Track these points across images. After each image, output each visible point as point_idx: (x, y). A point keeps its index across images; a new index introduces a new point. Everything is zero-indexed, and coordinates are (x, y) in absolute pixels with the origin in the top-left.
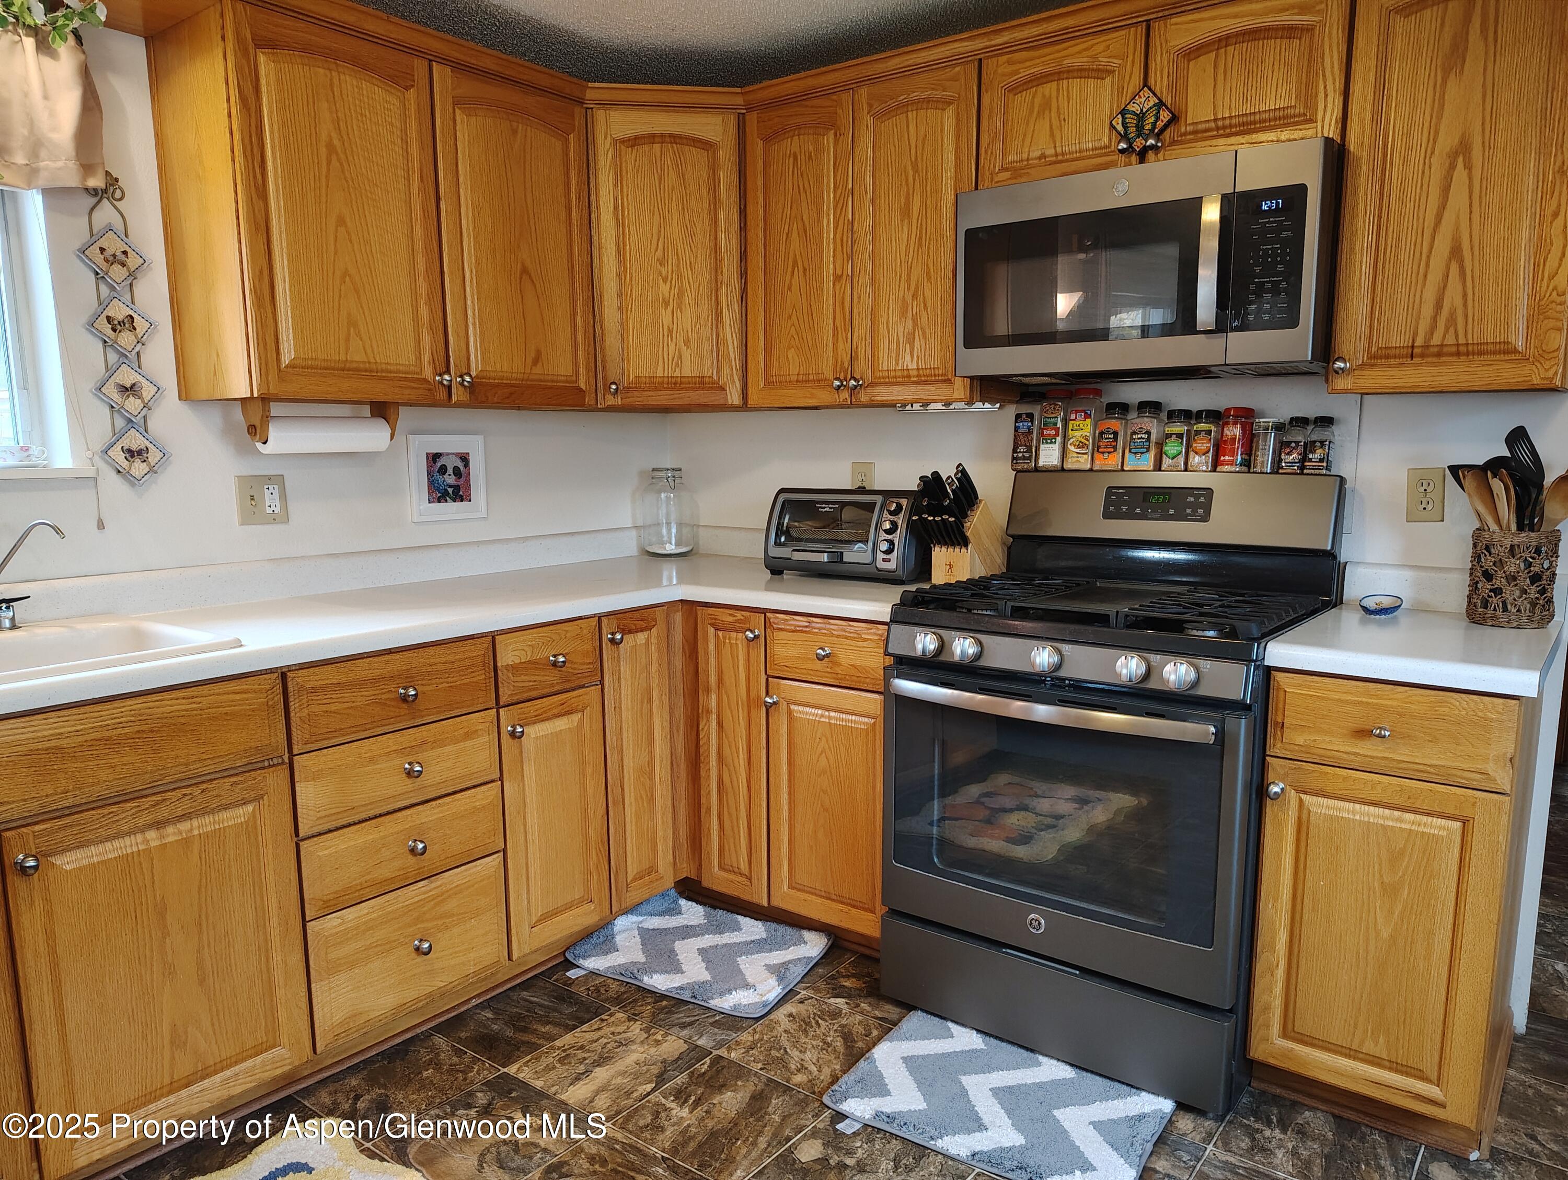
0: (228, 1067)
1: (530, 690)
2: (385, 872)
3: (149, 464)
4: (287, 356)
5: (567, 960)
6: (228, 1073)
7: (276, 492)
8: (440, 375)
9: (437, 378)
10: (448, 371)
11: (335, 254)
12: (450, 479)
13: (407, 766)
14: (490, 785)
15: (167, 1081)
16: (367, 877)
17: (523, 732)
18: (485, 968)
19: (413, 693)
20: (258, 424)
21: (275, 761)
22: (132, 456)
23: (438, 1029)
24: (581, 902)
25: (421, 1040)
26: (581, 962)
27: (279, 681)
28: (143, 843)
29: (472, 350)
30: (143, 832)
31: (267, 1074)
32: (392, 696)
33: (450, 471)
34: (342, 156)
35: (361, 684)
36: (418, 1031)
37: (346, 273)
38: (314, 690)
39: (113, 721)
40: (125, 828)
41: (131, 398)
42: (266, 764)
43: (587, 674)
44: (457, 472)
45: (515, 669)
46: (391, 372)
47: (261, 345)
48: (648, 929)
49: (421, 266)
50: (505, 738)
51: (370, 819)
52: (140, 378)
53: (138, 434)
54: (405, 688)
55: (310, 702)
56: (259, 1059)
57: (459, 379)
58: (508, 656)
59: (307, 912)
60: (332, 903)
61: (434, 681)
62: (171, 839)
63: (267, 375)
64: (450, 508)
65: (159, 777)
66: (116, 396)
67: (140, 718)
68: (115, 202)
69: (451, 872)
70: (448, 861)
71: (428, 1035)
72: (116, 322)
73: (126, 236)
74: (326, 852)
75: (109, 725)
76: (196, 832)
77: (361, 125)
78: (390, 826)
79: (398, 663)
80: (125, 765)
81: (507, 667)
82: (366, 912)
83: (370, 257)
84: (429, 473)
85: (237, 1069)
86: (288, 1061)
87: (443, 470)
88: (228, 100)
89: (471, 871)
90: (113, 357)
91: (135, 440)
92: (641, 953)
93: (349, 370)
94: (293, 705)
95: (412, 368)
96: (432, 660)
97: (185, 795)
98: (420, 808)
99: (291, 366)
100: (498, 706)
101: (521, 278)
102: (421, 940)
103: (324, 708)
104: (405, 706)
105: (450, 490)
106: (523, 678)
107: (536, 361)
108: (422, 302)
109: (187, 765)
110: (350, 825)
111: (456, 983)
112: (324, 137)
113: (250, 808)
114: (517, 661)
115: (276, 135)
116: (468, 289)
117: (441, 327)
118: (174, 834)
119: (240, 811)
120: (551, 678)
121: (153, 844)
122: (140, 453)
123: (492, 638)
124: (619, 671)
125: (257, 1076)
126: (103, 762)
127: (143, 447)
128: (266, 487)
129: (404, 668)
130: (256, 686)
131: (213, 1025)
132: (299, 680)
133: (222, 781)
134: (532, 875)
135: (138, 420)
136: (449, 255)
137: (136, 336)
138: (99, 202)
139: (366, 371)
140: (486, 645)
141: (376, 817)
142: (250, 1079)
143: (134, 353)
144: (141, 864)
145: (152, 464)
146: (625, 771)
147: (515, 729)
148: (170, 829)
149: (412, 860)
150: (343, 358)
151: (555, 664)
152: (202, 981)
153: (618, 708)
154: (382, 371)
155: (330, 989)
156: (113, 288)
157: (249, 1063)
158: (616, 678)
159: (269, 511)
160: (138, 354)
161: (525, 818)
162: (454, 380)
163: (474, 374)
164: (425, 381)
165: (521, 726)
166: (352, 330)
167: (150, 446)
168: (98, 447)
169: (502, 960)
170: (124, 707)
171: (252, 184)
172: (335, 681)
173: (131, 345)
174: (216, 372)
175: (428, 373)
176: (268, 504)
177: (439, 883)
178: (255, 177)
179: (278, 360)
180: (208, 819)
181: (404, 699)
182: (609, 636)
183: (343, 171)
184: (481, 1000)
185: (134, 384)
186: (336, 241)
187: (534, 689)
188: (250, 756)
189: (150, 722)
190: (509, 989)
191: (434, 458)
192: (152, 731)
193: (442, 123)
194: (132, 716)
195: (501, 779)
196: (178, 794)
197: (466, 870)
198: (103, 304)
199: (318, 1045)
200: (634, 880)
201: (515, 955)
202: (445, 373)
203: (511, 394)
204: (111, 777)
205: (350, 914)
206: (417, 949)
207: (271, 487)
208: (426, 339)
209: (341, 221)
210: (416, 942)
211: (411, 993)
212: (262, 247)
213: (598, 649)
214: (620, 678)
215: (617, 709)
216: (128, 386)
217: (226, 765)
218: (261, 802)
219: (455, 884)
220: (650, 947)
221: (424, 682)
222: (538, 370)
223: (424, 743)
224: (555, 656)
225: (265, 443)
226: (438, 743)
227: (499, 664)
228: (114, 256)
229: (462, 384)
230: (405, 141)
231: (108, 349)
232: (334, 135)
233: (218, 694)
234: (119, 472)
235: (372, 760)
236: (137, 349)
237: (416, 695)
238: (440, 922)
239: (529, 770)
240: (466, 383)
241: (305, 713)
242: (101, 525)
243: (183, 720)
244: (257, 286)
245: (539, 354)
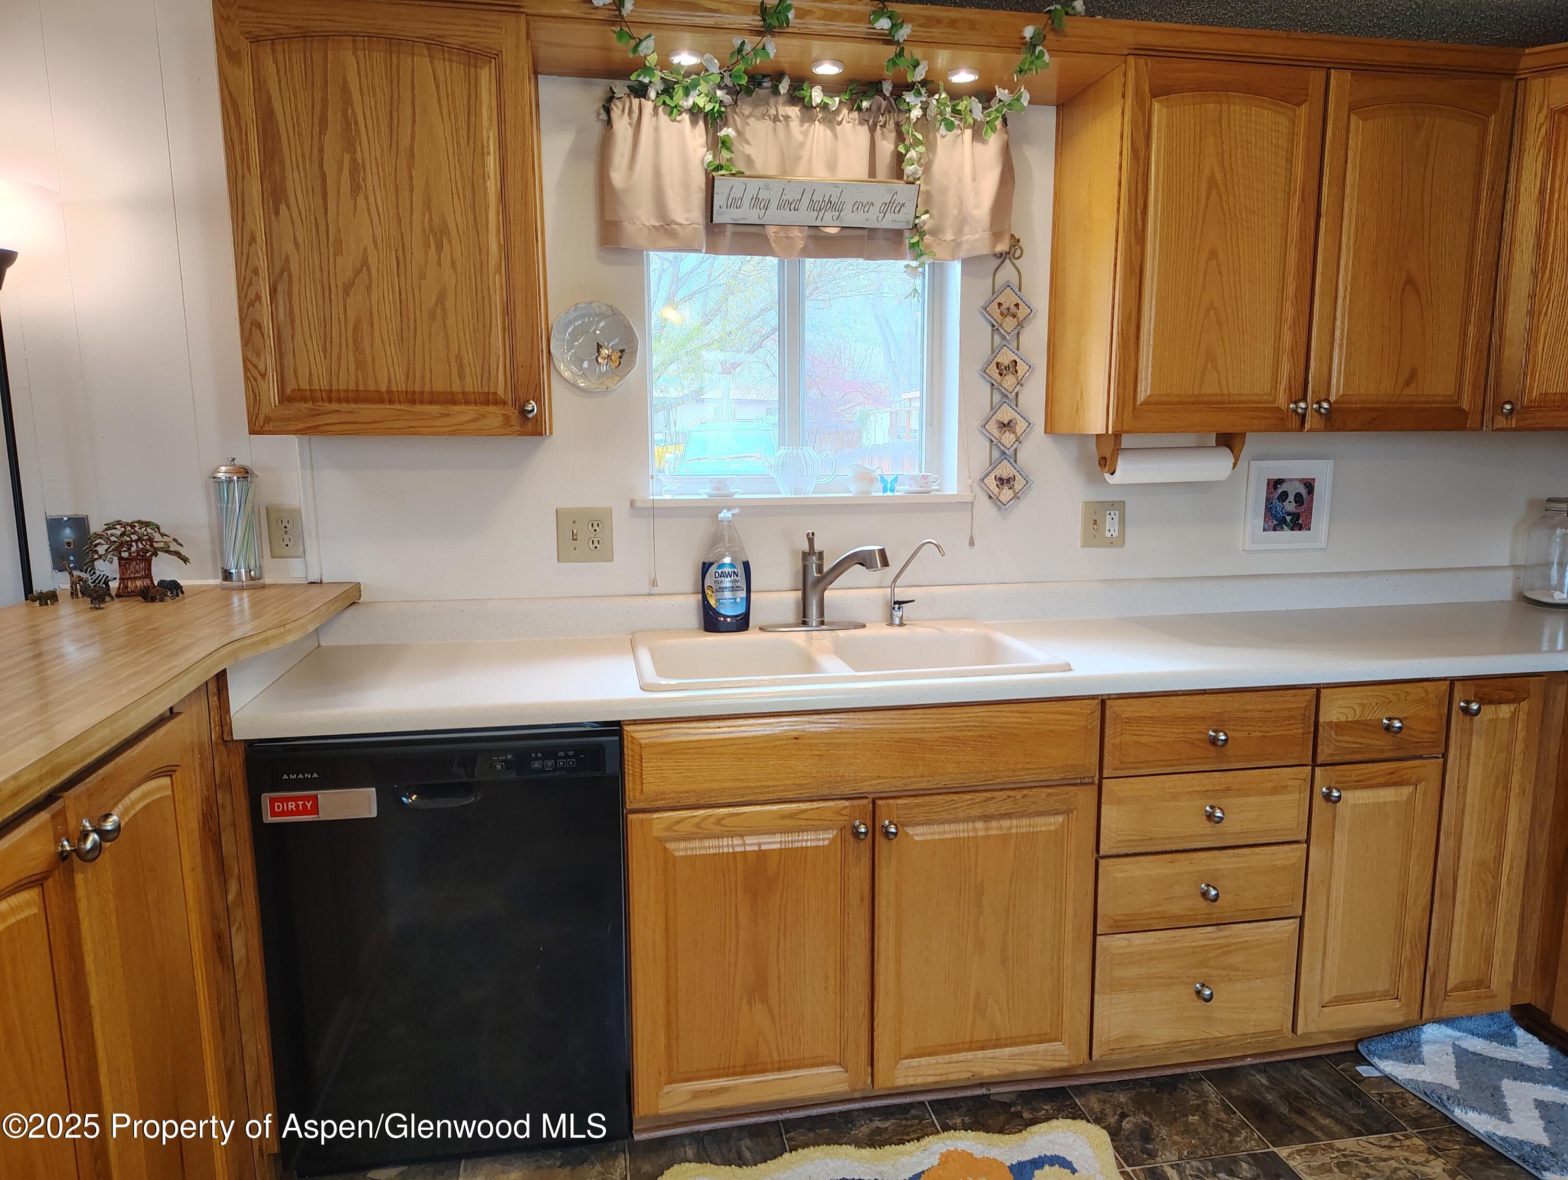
0: (1017, 1045)
1: (1356, 753)
2: (1176, 908)
3: (1014, 491)
4: (1144, 391)
5: (1357, 1051)
6: (1016, 1050)
7: (1116, 518)
8: (1296, 403)
9: (1292, 406)
10: (1304, 399)
11: (1203, 288)
12: (1290, 506)
13: (1208, 808)
14: (1294, 846)
15: (968, 1039)
16: (1158, 909)
17: (1340, 797)
18: (1266, 1033)
19: (1223, 738)
20: (1108, 457)
21: (1087, 780)
22: (1002, 484)
23: (1209, 1075)
24: (1384, 996)
25: (1190, 1080)
26: (1376, 1060)
27: (1099, 708)
28: (972, 831)
29: (1335, 373)
30: (973, 822)
31: (1048, 1063)
32: (1201, 736)
33: (1291, 498)
34: (1222, 188)
35: (1174, 720)
36: (1190, 1070)
37: (1211, 306)
38: (1129, 721)
39: (962, 724)
40: (961, 815)
41: (1007, 434)
42: (1079, 781)
43: (1426, 744)
44: (1299, 498)
45: (1338, 727)
46: (1242, 402)
47: (1121, 383)
48: (1467, 1050)
49: (1291, 290)
50: (1318, 801)
51: (1166, 852)
52: (1016, 415)
53: (1009, 465)
54: (1216, 731)
55: (1124, 731)
56: (1042, 1047)
57: (1315, 406)
58: (1332, 712)
59: (1099, 927)
60: (1122, 924)
61: (1245, 728)
62: (994, 832)
63: (1123, 413)
64: (1286, 535)
65: (991, 778)
66: (995, 432)
67: (983, 724)
68: (1014, 261)
69: (1241, 925)
70: (1239, 913)
71: (1196, 1079)
72: (1003, 367)
73: (1020, 290)
74: (1122, 875)
75: (959, 727)
76: (1014, 831)
77: (1245, 152)
78: (1184, 864)
79: (1212, 705)
80: (966, 762)
81: (1330, 724)
82: (1152, 941)
83: (1238, 287)
84: (1267, 500)
85: (1023, 1049)
86: (1066, 1058)
87: (1284, 496)
88: (1121, 154)
89: (1263, 930)
90: (997, 397)
91: (1005, 470)
92: (1453, 1077)
93: (1200, 403)
94: (1108, 731)
95: (1265, 397)
96: (1248, 707)
97: (1009, 797)
98: (1216, 853)
99: (1146, 403)
100: (1314, 765)
101: (1404, 289)
102: (1203, 985)
103: (1136, 738)
104: (1213, 748)
105: (1288, 518)
106: (1347, 738)
107: (1408, 383)
108: (1286, 327)
109: (1014, 771)
110: (1146, 854)
111: (1234, 1038)
112: (1206, 173)
113: (1060, 819)
114: (1343, 719)
115: (1161, 179)
116: (1339, 308)
117: (1303, 351)
118: (997, 828)
119: (1052, 819)
120: (1383, 743)
121: (980, 833)
122: (1008, 481)
123: (1318, 690)
124: (1470, 747)
125: (1040, 1062)
126: (952, 757)
127: (1011, 475)
128: (1108, 512)
129: (1217, 711)
130: (1079, 710)
131: (1008, 1003)
132: (1116, 709)
133: (1040, 790)
134: (1330, 951)
135: (1010, 452)
136: (1323, 274)
137: (1017, 378)
138: (1003, 262)
139: (1218, 403)
140: (1308, 698)
141: (1171, 852)
142: (1032, 1062)
143: (1013, 394)
144: (969, 848)
145: (1017, 491)
146: (1461, 863)
147: (1331, 792)
148: (994, 824)
149: (1202, 903)
150: (1196, 392)
151: (1388, 728)
152: (1004, 962)
153: (1462, 788)
154: (1234, 402)
155: (1111, 1004)
156: (1004, 338)
157: (1033, 1048)
158: (1465, 753)
159: (1108, 534)
160: (1017, 394)
161: (1329, 888)
162: (1310, 408)
163: (1332, 399)
164: (1278, 409)
165: (1339, 791)
166: (1209, 363)
167: (1017, 474)
168: (978, 476)
169: (1285, 1030)
170: (972, 713)
171: (1133, 230)
172: (1149, 715)
173: (1012, 386)
174: (1078, 409)
175: (1282, 401)
176: (1107, 529)
177: (1227, 933)
178: (1136, 223)
179: (1135, 398)
180: (1025, 821)
181: (1214, 741)
182: (1462, 704)
183: (1221, 204)
184: (1257, 1061)
185: (1010, 421)
186: (1205, 276)
187: (1359, 753)
188: (1066, 772)
189: (989, 729)
190: (1289, 1060)
191: (1275, 484)
192: (991, 737)
193: (1333, 134)
194: (977, 721)
195: (1308, 841)
196: (1004, 794)
197: (1256, 928)
198: (994, 352)
199: (1094, 1053)
200: (1456, 989)
201: (1300, 1031)
202: (1300, 401)
203: (1374, 419)
204: (956, 771)
205: (1138, 939)
206: (1198, 993)
207: (1112, 513)
208: (1286, 366)
209: (1213, 255)
210: (1198, 985)
211: (1186, 1033)
212: (1135, 291)
213: (1445, 718)
214: (1469, 754)
215: (1461, 790)
216: (1006, 423)
217: (1044, 777)
218: (1070, 815)
219: (1243, 939)
220: (1466, 1074)
221: (1236, 728)
222: (1411, 390)
223: (1228, 789)
224: (1389, 719)
225: (1112, 474)
226: (1243, 792)
227: (1321, 720)
228: (1008, 309)
229: (1318, 411)
230: (1290, 161)
231: (994, 390)
232: (1217, 168)
233: (1046, 713)
234: (991, 497)
235: (1175, 797)
236: (1016, 391)
237: (1226, 741)
238: (1225, 973)
239: (1341, 838)
240: (1323, 410)
241: (1118, 741)
242: (972, 543)
243: (1015, 731)
244: (1125, 329)
245: (1413, 375)
